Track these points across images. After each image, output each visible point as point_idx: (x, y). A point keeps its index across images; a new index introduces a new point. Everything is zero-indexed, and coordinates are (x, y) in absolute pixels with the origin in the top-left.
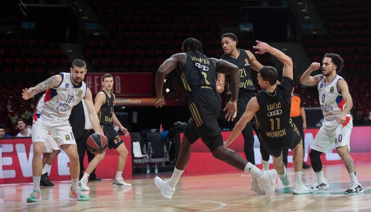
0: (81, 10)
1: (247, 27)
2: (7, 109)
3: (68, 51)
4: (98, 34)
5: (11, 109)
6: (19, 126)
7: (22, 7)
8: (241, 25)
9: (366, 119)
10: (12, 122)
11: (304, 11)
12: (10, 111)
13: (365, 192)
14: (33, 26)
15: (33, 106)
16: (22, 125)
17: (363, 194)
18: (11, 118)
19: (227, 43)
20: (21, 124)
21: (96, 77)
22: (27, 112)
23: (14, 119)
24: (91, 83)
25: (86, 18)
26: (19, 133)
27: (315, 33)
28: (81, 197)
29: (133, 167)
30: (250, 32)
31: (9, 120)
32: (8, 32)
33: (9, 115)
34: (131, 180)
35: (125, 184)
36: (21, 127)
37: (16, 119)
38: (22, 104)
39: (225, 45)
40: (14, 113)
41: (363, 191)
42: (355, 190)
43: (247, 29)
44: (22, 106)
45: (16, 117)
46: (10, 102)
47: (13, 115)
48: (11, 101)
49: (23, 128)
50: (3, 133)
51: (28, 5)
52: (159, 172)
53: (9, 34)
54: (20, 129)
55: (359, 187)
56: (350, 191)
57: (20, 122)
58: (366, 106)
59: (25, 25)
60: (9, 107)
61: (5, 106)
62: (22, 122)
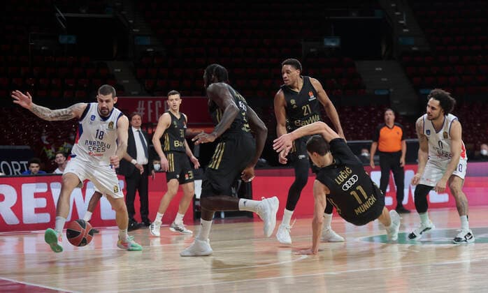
0: (131, 21)
1: (333, 41)
2: (41, 140)
3: (116, 70)
4: (152, 50)
5: (47, 140)
6: (58, 159)
7: (60, 17)
8: (325, 40)
9: (477, 153)
10: (48, 155)
11: (402, 22)
12: (45, 142)
13: (476, 242)
14: (73, 40)
15: (73, 137)
16: (62, 159)
17: (473, 244)
18: (47, 151)
19: (288, 73)
20: (60, 157)
21: (150, 102)
22: (65, 143)
23: (50, 153)
24: (143, 109)
25: (138, 30)
26: (58, 169)
27: (414, 49)
28: (132, 246)
29: (194, 210)
30: (336, 48)
31: (45, 153)
32: (43, 48)
33: (44, 148)
34: (193, 226)
35: (185, 230)
36: (60, 161)
37: (53, 153)
38: (60, 134)
39: (285, 75)
40: (51, 144)
41: (473, 239)
42: (464, 239)
43: (333, 44)
44: (60, 137)
45: (53, 150)
46: (45, 131)
47: (49, 147)
48: (47, 131)
49: (62, 162)
50: (38, 169)
51: (68, 15)
52: (225, 216)
53: (44, 50)
54: (59, 163)
55: (469, 234)
56: (458, 240)
57: (59, 155)
58: (476, 138)
59: (64, 39)
60: (44, 138)
61: (39, 136)
62: (61, 155)
